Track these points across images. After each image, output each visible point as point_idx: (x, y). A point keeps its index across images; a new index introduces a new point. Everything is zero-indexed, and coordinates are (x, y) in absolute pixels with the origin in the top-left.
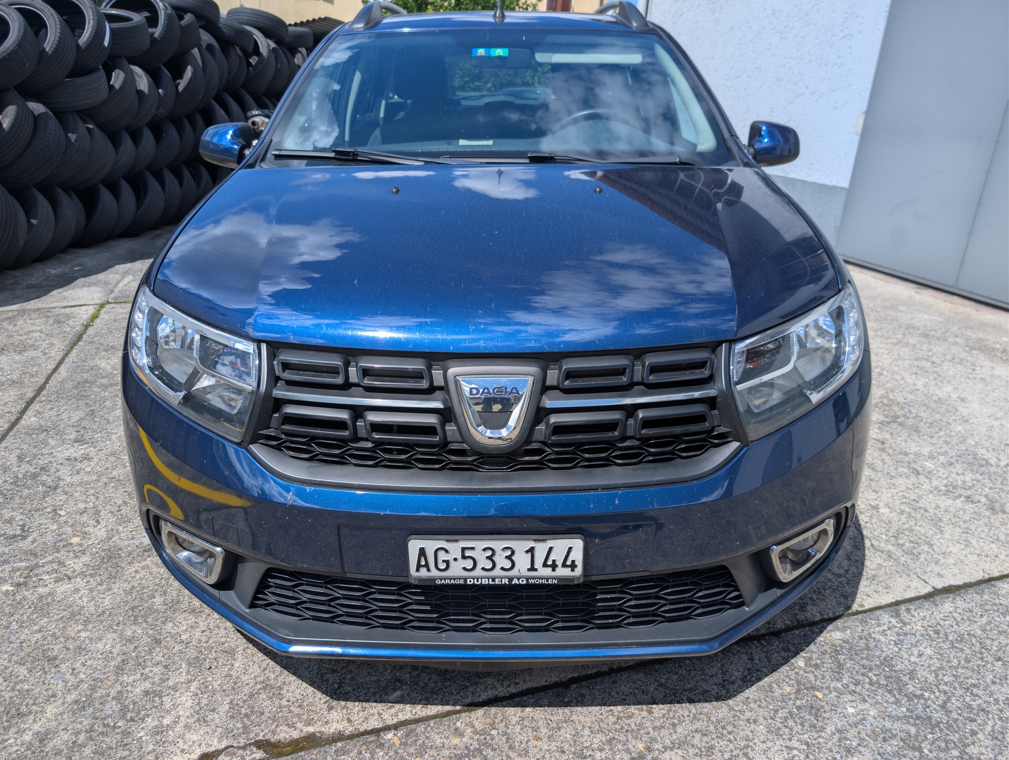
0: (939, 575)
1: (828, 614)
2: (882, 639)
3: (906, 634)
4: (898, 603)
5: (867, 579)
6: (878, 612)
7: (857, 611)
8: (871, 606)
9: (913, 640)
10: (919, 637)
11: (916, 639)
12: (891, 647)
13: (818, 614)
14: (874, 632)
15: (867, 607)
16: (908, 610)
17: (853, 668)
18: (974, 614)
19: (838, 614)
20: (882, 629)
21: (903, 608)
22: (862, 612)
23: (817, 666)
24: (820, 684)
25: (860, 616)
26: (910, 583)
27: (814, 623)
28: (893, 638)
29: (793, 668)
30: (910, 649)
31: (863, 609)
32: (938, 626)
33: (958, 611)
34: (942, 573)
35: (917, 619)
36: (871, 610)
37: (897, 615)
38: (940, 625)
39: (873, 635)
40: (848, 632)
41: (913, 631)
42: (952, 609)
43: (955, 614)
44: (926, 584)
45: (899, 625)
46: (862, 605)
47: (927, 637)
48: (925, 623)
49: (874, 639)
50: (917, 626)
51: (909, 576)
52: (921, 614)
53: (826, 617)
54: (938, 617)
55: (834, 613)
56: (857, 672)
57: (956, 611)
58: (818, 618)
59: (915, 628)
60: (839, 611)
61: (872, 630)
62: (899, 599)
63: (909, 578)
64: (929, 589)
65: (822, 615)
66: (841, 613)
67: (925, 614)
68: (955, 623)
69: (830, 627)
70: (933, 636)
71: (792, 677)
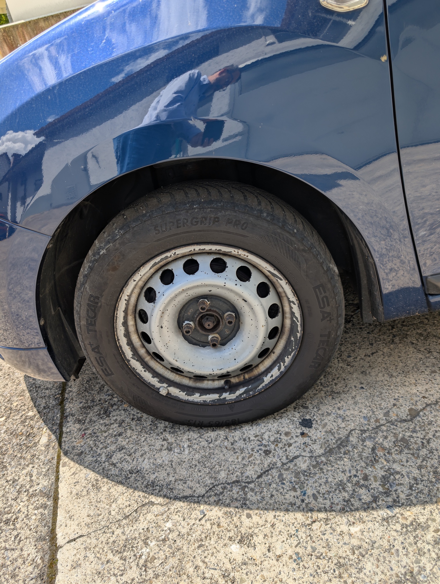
0: (76, 566)
1: (66, 437)
2: (24, 472)
3: (19, 492)
4: (56, 499)
5: (97, 480)
6: (53, 478)
7: (60, 460)
8: (61, 473)
9: (10, 496)
10: (10, 502)
11: (10, 499)
12: (14, 475)
13: (68, 430)
14: (33, 467)
15: (61, 469)
16: (44, 506)
17: (10, 443)
18: (7, 576)
19: (63, 444)
20: (34, 474)
21: (49, 503)
22: (58, 463)
23: (23, 422)
24: (9, 421)
25: (55, 461)
26: (77, 523)
27: (61, 426)
28: (20, 480)
29: (29, 409)
30: (4, 489)
31: (61, 466)
32: (12, 527)
33: (20, 561)
34: (79, 570)
35: (31, 511)
36: (58, 472)
37: (43, 494)
38: (13, 529)
39: (31, 466)
40: (43, 448)
41: (19, 500)
42: (25, 553)
43: (16, 554)
44: (67, 540)
45: (31, 490)
46: (64, 465)
47: (6, 509)
48: (21, 516)
49: (28, 466)
50: (23, 506)
51: (87, 525)
52: (34, 517)
53: (64, 435)
54: (23, 532)
55: (65, 442)
56: (5, 444)
57: (20, 556)
58: (64, 429)
59: (22, 504)
60: (65, 446)
61: (36, 466)
62: (60, 502)
63: (83, 524)
64: (60, 540)
65: (67, 433)
66: (63, 447)
67: (32, 522)
68: (7, 546)
69: (53, 437)
70: (6, 516)
71: (23, 407)
